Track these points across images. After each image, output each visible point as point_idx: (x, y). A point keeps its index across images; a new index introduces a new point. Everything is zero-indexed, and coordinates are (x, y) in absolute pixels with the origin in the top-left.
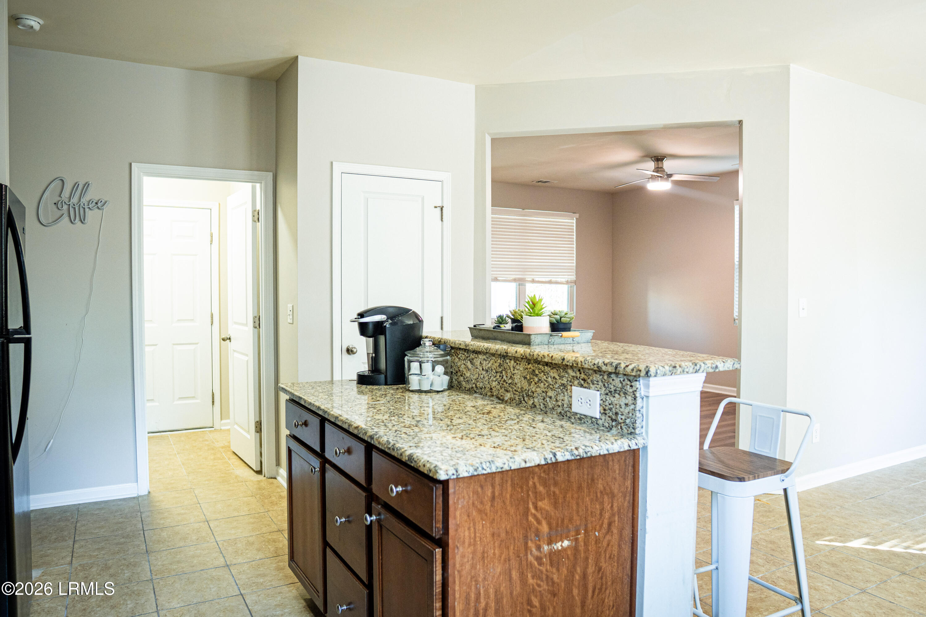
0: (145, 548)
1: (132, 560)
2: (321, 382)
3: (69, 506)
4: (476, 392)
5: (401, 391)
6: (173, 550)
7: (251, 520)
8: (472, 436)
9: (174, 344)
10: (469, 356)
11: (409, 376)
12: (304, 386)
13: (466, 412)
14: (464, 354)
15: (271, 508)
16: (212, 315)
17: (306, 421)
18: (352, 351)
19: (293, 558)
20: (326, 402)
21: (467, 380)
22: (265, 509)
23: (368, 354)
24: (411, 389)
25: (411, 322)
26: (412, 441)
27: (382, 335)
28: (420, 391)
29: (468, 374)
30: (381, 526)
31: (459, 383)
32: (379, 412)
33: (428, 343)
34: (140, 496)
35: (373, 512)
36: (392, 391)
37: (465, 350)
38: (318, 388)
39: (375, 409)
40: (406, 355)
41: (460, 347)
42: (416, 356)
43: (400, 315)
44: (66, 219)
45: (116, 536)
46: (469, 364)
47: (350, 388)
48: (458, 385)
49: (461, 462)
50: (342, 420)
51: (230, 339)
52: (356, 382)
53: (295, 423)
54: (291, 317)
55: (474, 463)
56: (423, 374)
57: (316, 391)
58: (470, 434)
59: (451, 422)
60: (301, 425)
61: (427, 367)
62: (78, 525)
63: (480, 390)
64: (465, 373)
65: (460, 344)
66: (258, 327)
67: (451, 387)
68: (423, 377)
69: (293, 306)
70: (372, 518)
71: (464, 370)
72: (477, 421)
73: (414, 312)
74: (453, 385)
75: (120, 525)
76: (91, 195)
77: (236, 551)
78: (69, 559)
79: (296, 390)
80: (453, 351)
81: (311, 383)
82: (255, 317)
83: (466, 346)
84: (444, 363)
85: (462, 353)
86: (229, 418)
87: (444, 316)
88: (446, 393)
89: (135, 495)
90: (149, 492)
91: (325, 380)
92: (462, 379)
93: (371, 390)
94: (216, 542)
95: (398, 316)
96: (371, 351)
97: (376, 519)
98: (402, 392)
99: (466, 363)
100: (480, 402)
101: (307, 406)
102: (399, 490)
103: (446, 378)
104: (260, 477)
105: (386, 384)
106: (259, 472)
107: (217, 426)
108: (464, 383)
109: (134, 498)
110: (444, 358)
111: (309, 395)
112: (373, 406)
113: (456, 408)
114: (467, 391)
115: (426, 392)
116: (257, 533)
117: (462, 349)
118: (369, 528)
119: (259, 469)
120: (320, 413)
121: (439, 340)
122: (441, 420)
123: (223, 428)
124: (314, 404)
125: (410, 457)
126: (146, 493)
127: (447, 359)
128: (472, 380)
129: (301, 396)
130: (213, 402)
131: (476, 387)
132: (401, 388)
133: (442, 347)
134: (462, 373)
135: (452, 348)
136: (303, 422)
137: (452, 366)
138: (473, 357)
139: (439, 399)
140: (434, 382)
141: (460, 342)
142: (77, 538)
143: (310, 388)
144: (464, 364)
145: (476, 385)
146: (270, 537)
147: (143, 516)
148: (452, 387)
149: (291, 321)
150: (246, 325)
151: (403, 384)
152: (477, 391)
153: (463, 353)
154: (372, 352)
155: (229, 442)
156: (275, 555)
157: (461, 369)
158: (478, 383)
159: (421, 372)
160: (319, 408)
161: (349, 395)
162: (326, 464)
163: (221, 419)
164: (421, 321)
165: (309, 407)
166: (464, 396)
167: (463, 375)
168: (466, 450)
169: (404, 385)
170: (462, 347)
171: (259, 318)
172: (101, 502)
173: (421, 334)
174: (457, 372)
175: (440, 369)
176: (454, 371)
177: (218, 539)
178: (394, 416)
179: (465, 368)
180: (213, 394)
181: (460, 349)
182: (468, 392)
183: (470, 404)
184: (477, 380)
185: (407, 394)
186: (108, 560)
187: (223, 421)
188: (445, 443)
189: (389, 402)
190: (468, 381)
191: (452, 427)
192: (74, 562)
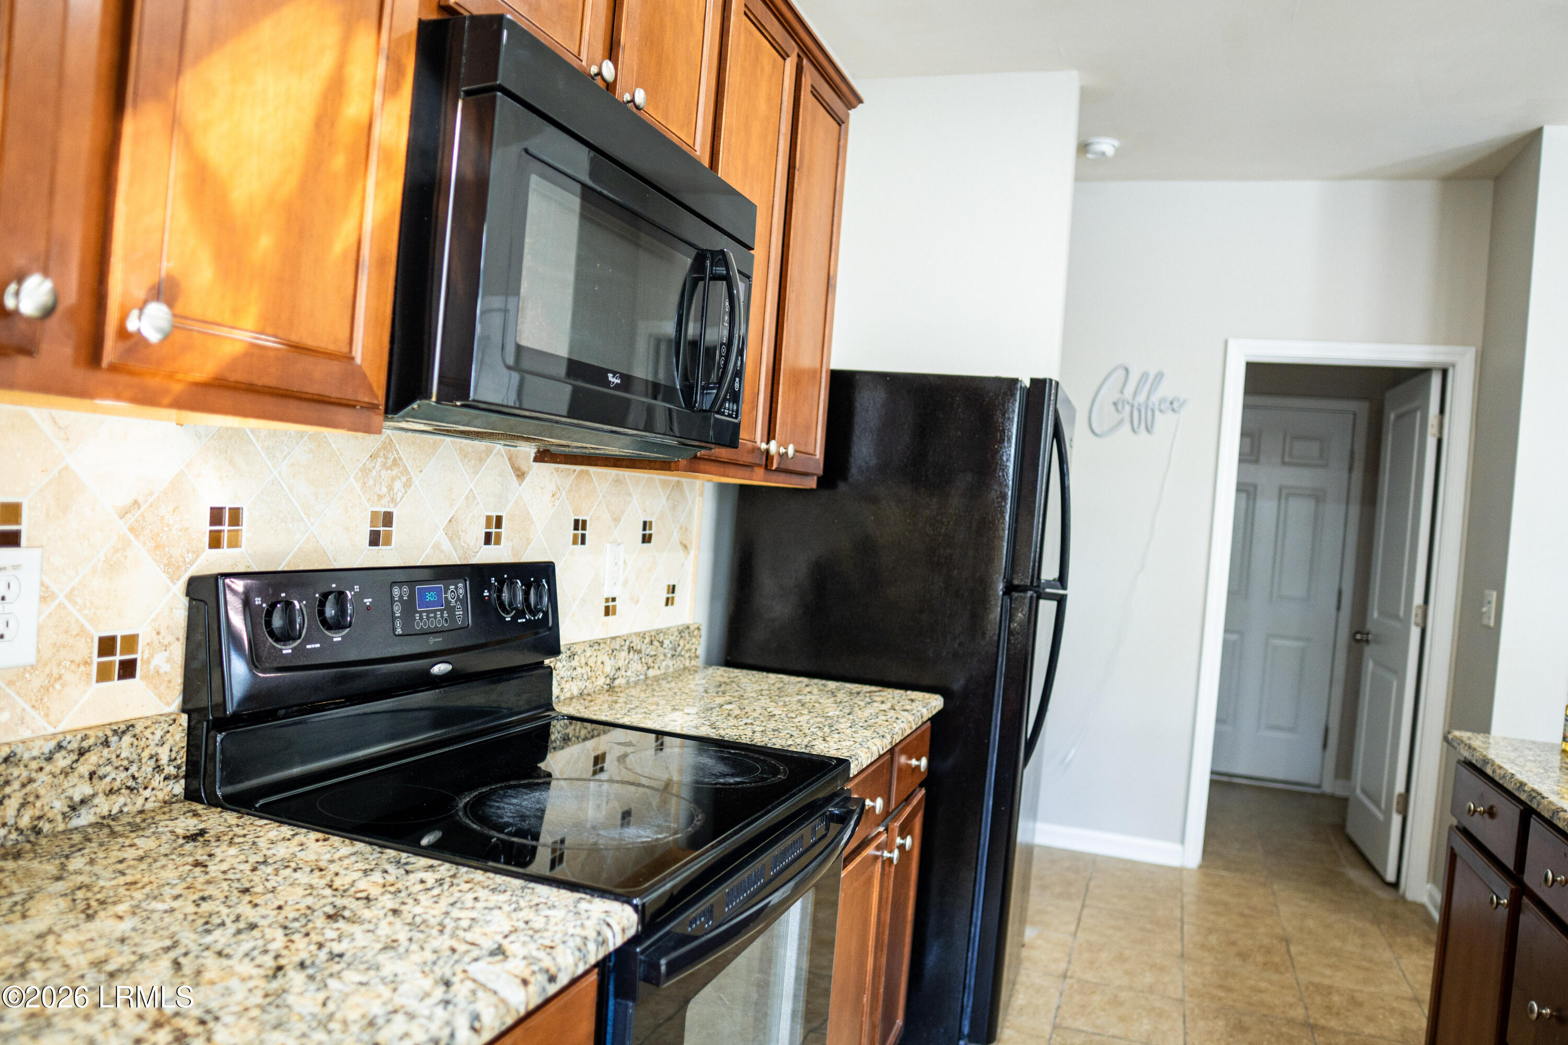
0: (1180, 950)
1: (1158, 961)
16: (1340, 593)
17: (1492, 808)
22: (1393, 953)
34: (1186, 868)
45: (1141, 916)
51: (1367, 639)
53: (1469, 807)
60: (1482, 814)
62: (1092, 883)
66: (1421, 624)
76: (1165, 391)
94: (1296, 979)
101: (1497, 779)
104: (1393, 894)
106: (1393, 885)
107: (1326, 787)
109: (1176, 868)
119: (1392, 879)
120: (1523, 797)
123: (1336, 792)
124: (1511, 778)
130: (1325, 743)
136: (1487, 808)
142: (1088, 902)
149: (1489, 623)
150: (1400, 618)
160: (1521, 786)
162: (1524, 897)
163: (1336, 777)
165: (1501, 783)
171: (1426, 610)
172: (1127, 859)
180: (1326, 731)
187: (1339, 781)
192: (1079, 934)
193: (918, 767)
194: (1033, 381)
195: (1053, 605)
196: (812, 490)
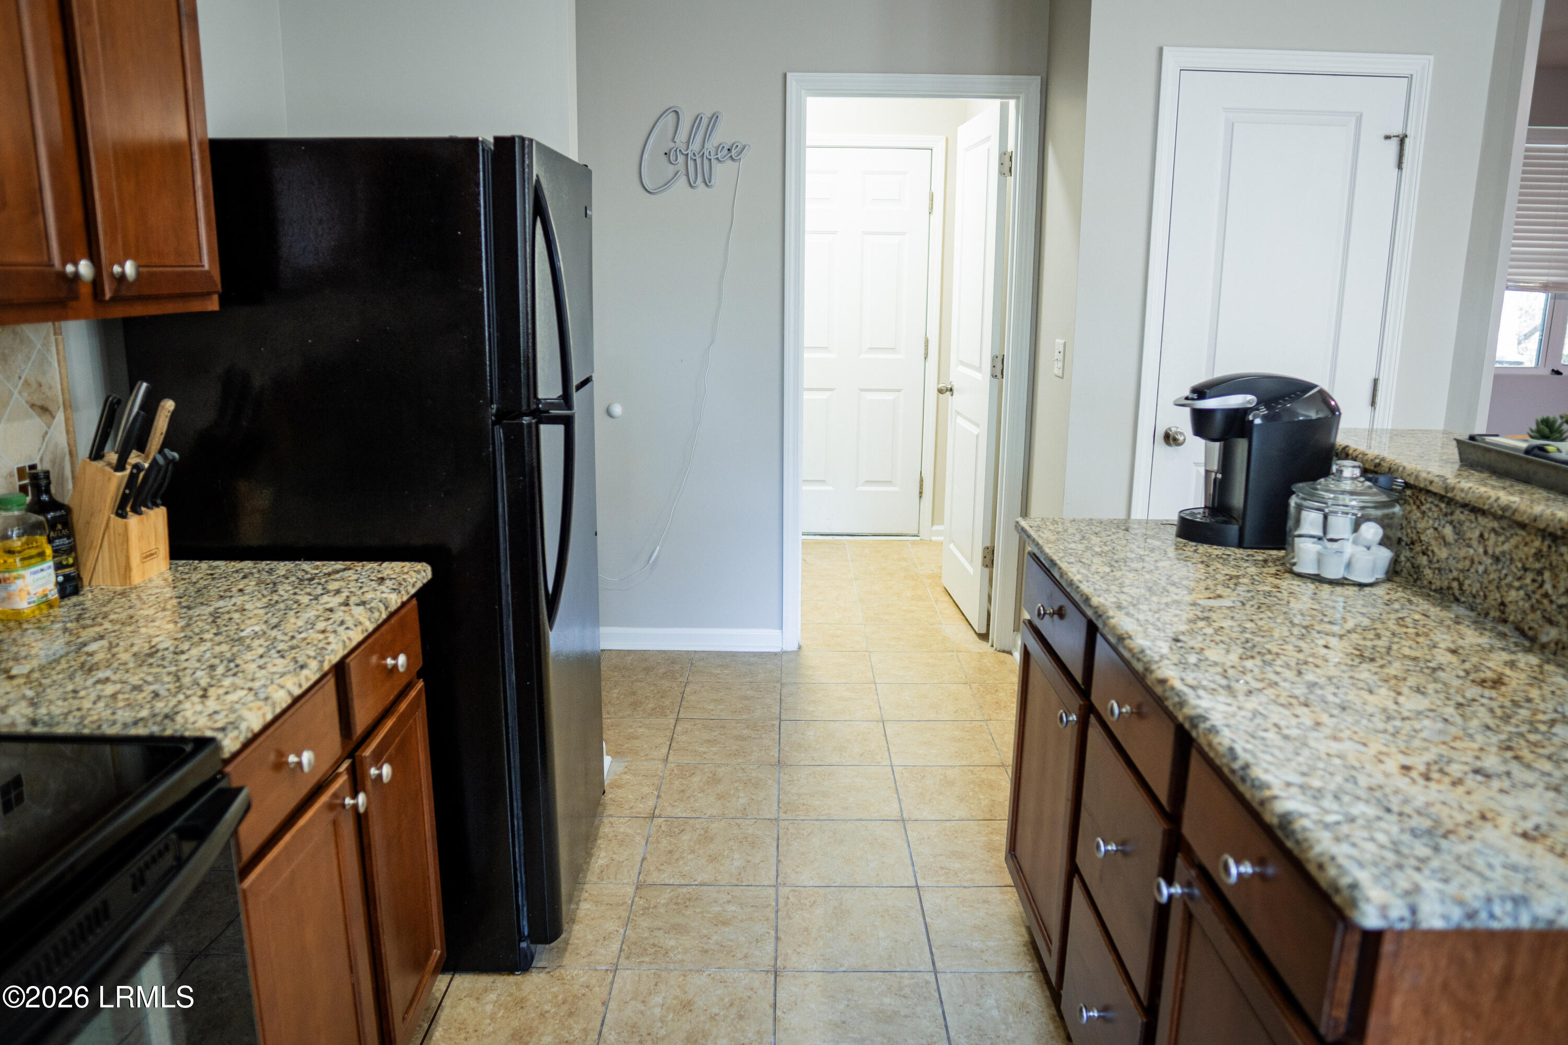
0: (777, 755)
1: (754, 775)
2: (1101, 523)
3: (680, 653)
4: (1457, 600)
5: (1273, 570)
6: (819, 768)
7: (956, 733)
8: (1455, 770)
9: (862, 390)
10: (1452, 514)
11: (1296, 539)
12: (1066, 531)
13: (1434, 670)
14: (1437, 506)
15: (995, 715)
16: (927, 342)
17: (1061, 608)
18: (1175, 440)
19: (1014, 850)
20: (1104, 587)
21: (1437, 566)
22: (983, 715)
23: (1207, 472)
24: (1296, 569)
25: (1313, 415)
26: (1293, 764)
27: (1243, 437)
28: (1317, 579)
29: (1443, 553)
30: (1189, 917)
31: (1417, 568)
32: (1218, 638)
33: (1349, 470)
34: (786, 652)
35: (1177, 876)
36: (1253, 570)
37: (1442, 498)
38: (1095, 540)
39: (1210, 625)
40: (1293, 493)
41: (1430, 488)
42: (1316, 499)
43: (1289, 396)
44: (683, 180)
45: (738, 722)
46: (1448, 531)
47: (1159, 548)
48: (1412, 571)
49: (1430, 886)
50: (1130, 650)
51: (951, 390)
52: (1174, 530)
53: (1039, 610)
54: (1060, 365)
55: (1468, 894)
56: (1330, 536)
57: (1087, 548)
58: (1449, 762)
59: (1396, 703)
60: (1052, 615)
61: (1341, 525)
62: (688, 689)
63: (1471, 600)
64: (1436, 550)
65: (1431, 482)
66: (999, 375)
67: (1393, 573)
68: (1329, 544)
69: (1065, 344)
70: (1173, 890)
71: (1433, 542)
72: (1468, 710)
73: (1322, 392)
74: (1398, 569)
75: (746, 702)
76: (720, 136)
77: (921, 794)
78: (664, 750)
79: (1048, 541)
80: (1409, 492)
81: (1082, 521)
82: (995, 358)
83: (1447, 489)
84: (1384, 522)
85: (1432, 503)
86: (942, 524)
87: (1381, 378)
88: (1380, 591)
89: (778, 650)
90: (800, 647)
91: (1112, 517)
92: (1424, 560)
93: (1205, 559)
94: (892, 766)
95: (1282, 397)
96: (1215, 466)
97: (1183, 894)
98: (1276, 575)
99: (1440, 528)
100: (1471, 637)
101: (1064, 584)
102: (1246, 873)
103: (1385, 555)
104: (984, 646)
105: (1240, 545)
106: (984, 637)
107: (924, 534)
108: (1427, 572)
109: (775, 654)
110: (1386, 511)
111: (1072, 560)
112: (1206, 614)
113: (1407, 651)
114: (1435, 591)
115: (1332, 583)
116: (964, 763)
117: (1435, 494)
118: (1163, 911)
119: (984, 631)
120: (1089, 613)
121: (1377, 461)
122: (1371, 692)
123: (934, 538)
124: (1078, 587)
125: (1286, 820)
126: (795, 648)
127: (1394, 513)
128: (1451, 571)
129: (1055, 558)
130: (921, 493)
131: (1461, 589)
132: (1275, 561)
133: (1382, 480)
134: (1427, 549)
135: (1407, 485)
136: (1056, 608)
137: (1401, 525)
138: (1462, 517)
139: (1364, 610)
140: (1354, 561)
141: (1430, 477)
142: (681, 715)
143: (1078, 537)
144: (1436, 529)
145: (1461, 585)
146: (984, 776)
147: (784, 691)
148: (1397, 573)
149: (1060, 373)
150: (979, 369)
151: (1279, 549)
152: (1463, 599)
153: (1436, 502)
154: (1215, 468)
155: (940, 568)
156: (989, 817)
157: (1423, 538)
158: (1467, 582)
159: (1325, 532)
160: (1087, 600)
161: (1157, 568)
162: (1092, 716)
163: (933, 524)
164: (1334, 412)
165: (1068, 590)
166: (1426, 607)
167: (1430, 553)
168: (1441, 831)
169: (1282, 553)
170: (1433, 488)
171: (1003, 360)
172: (726, 652)
173: (1332, 440)
174: (1413, 543)
175: (1372, 531)
176: (1405, 538)
177: (895, 762)
178: (1252, 657)
179: (1436, 539)
180: (921, 480)
181: (1428, 492)
182: (1438, 596)
183: (1444, 639)
184: (1467, 574)
185: (1287, 583)
186: (719, 766)
187: (935, 528)
188: (1381, 787)
189: (1243, 604)
190: (1439, 569)
191: (1398, 723)
192: (671, 758)
193: (395, 667)
194: (497, 140)
195: (560, 429)
196: (212, 313)
